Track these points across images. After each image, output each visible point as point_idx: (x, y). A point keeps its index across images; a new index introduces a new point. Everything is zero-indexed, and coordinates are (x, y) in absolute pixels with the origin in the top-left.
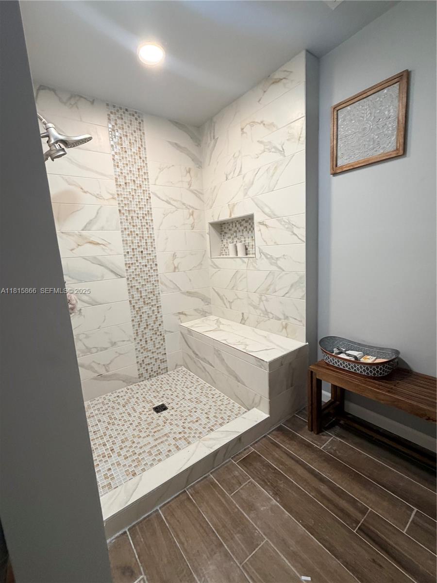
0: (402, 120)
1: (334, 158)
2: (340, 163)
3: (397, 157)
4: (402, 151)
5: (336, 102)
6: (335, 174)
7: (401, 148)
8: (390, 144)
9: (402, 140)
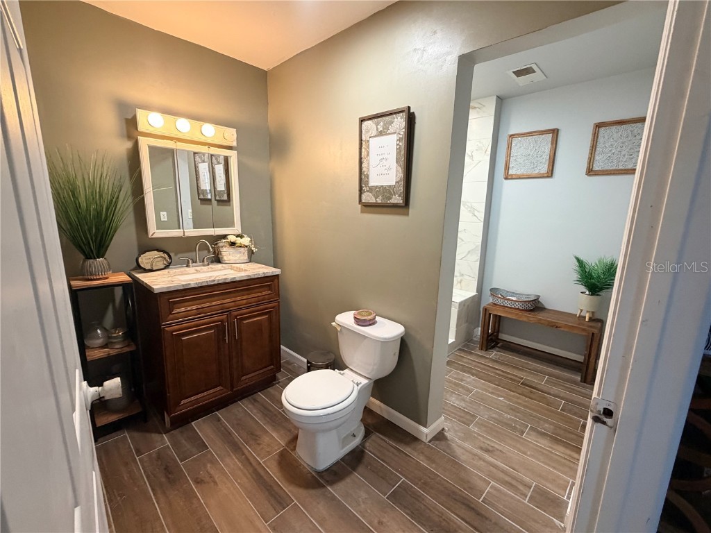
0: (552, 157)
1: (507, 168)
2: (511, 172)
3: (548, 177)
4: (550, 174)
5: (511, 133)
6: (506, 178)
7: (550, 173)
8: (544, 169)
9: (551, 168)
